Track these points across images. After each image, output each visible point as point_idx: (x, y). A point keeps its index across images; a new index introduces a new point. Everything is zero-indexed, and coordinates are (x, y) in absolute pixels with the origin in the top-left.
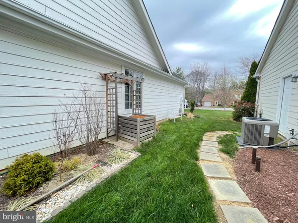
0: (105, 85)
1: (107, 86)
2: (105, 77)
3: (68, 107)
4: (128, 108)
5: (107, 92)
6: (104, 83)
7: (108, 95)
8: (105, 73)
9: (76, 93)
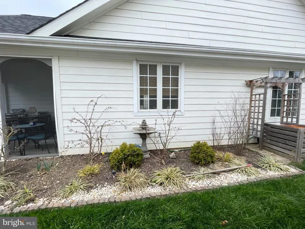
0: (250, 91)
1: (252, 92)
2: (250, 84)
3: (222, 112)
4: (275, 116)
5: (251, 98)
6: (249, 90)
7: (251, 101)
8: (251, 80)
9: (228, 101)
